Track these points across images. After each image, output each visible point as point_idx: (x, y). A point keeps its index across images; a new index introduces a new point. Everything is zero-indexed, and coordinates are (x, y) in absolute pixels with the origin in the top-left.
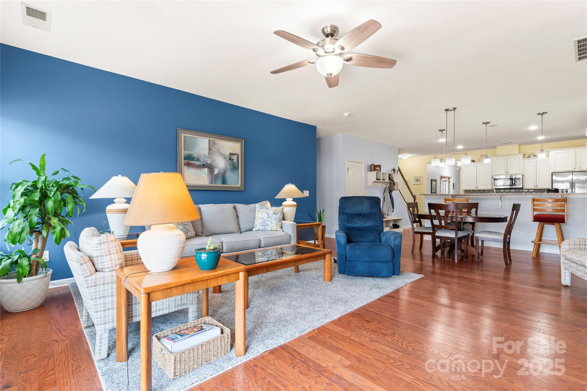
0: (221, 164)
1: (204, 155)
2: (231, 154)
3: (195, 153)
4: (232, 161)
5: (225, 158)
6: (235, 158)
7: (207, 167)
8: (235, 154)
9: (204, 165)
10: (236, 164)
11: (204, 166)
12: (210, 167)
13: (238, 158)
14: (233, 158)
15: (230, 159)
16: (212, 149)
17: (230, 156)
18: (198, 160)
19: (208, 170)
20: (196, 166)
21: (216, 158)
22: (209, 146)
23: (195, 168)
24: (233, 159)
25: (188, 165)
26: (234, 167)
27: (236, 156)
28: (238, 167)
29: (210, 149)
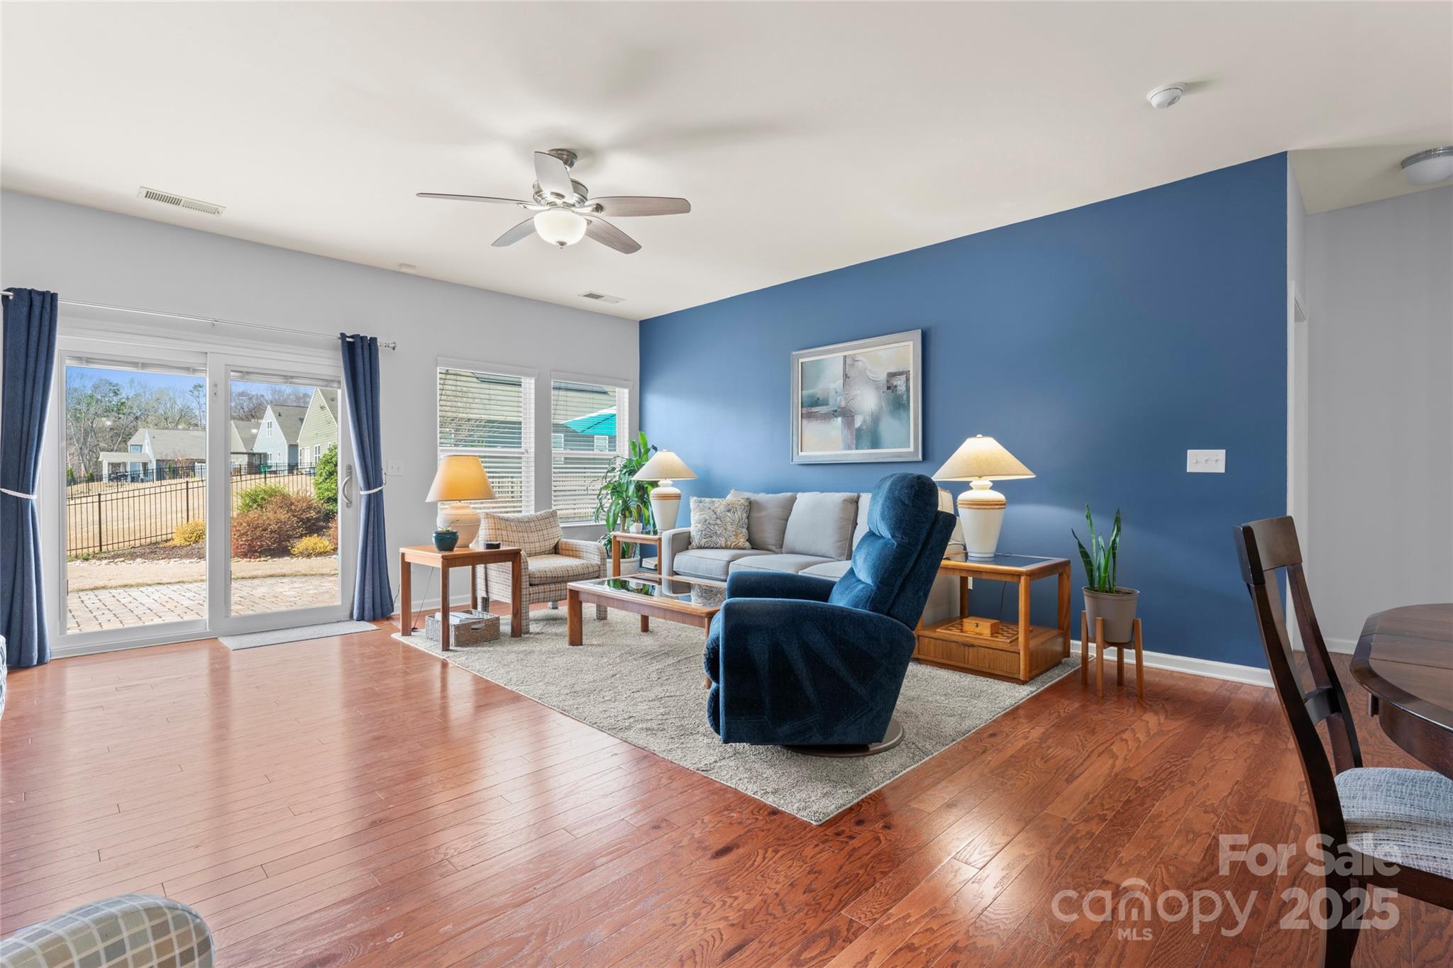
0: (868, 401)
1: (836, 390)
2: (892, 375)
3: (818, 390)
4: (893, 390)
5: (878, 388)
6: (900, 382)
7: (840, 415)
8: (900, 374)
9: (836, 411)
10: (905, 397)
11: (835, 414)
12: (846, 414)
13: (908, 380)
14: (895, 383)
15: (889, 388)
16: (849, 375)
17: (888, 381)
18: (825, 403)
19: (842, 422)
20: (821, 416)
21: (858, 392)
22: (844, 370)
23: (819, 421)
24: (896, 387)
25: (808, 416)
26: (898, 404)
27: (903, 378)
28: (909, 403)
29: (846, 376)
